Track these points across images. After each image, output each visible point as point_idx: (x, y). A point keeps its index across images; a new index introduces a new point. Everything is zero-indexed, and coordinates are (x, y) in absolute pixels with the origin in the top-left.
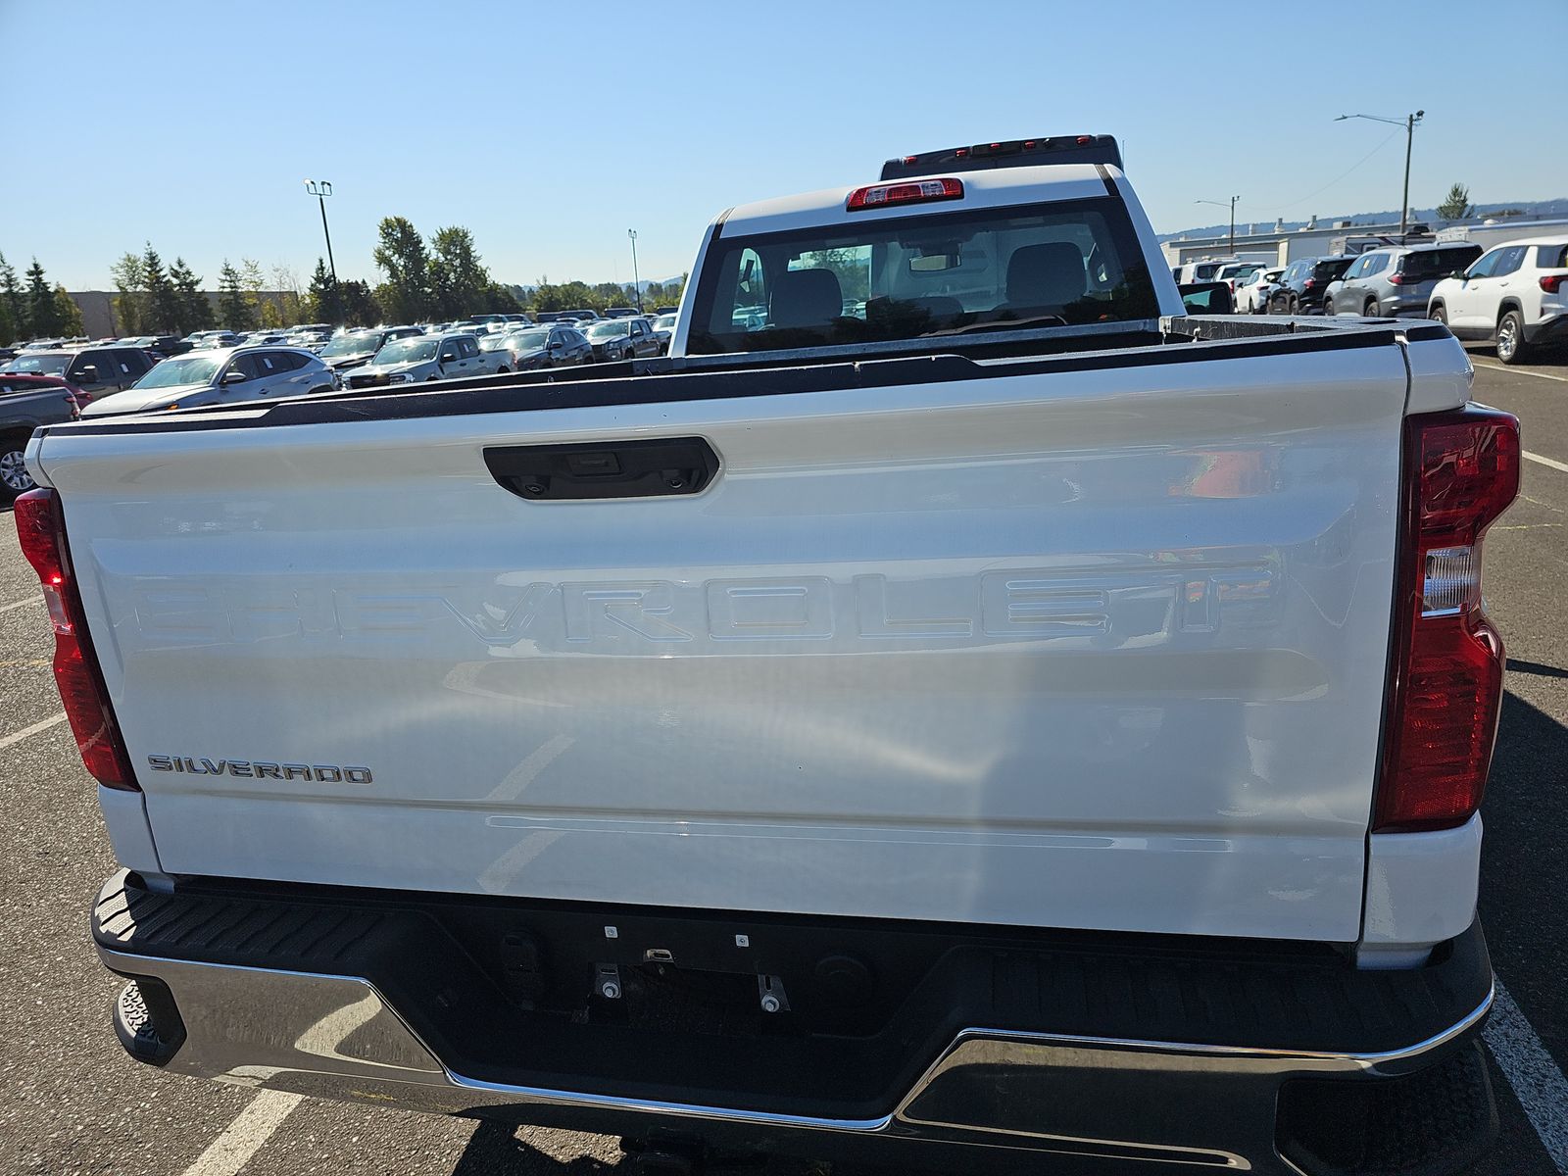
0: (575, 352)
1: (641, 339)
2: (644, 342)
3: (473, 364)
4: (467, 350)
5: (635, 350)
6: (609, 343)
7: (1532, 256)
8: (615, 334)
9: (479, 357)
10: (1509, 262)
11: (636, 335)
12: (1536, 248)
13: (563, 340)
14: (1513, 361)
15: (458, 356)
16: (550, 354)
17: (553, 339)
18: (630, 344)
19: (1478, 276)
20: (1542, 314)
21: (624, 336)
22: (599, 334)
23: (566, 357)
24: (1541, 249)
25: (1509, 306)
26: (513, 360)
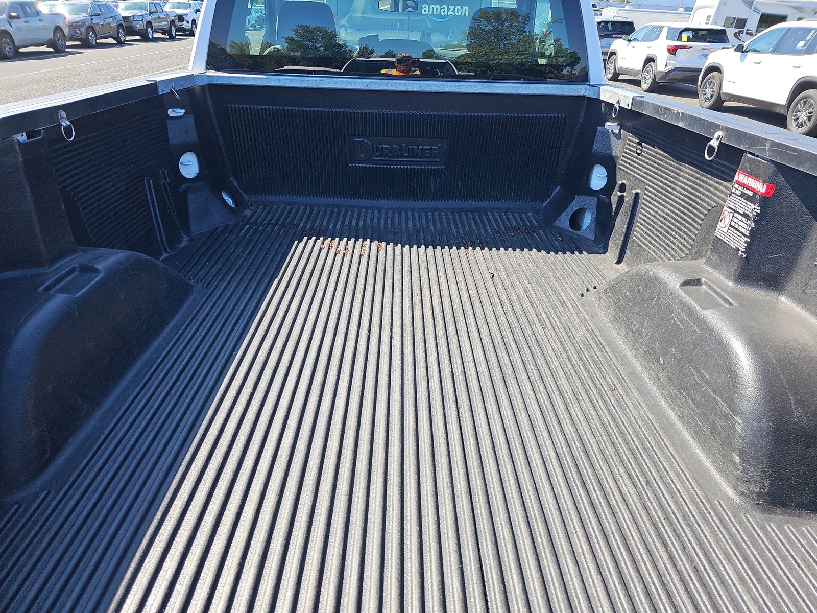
0: (111, 20)
1: (156, 15)
2: (159, 18)
3: (34, 23)
4: (29, 11)
5: (153, 22)
6: (134, 16)
7: (665, 32)
8: (137, 10)
9: (39, 18)
10: (653, 34)
11: (153, 13)
12: (667, 28)
13: (101, 10)
14: (649, 91)
15: (22, 15)
16: (92, 20)
17: (93, 8)
18: (149, 18)
19: (635, 40)
20: (666, 66)
21: (145, 12)
22: (127, 8)
23: (104, 23)
24: (670, 29)
25: (650, 60)
26: (65, 22)
